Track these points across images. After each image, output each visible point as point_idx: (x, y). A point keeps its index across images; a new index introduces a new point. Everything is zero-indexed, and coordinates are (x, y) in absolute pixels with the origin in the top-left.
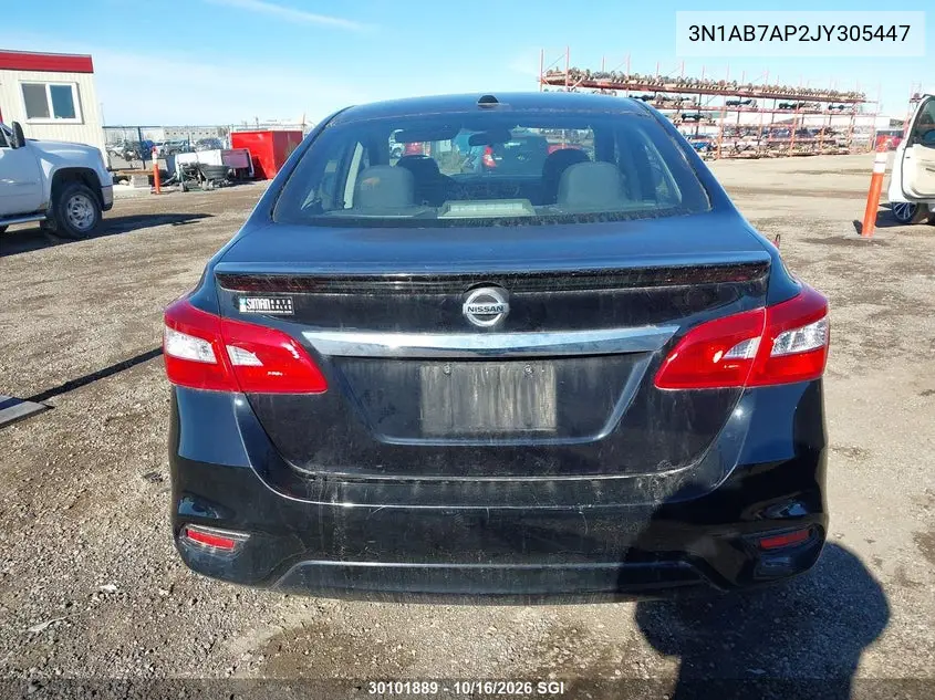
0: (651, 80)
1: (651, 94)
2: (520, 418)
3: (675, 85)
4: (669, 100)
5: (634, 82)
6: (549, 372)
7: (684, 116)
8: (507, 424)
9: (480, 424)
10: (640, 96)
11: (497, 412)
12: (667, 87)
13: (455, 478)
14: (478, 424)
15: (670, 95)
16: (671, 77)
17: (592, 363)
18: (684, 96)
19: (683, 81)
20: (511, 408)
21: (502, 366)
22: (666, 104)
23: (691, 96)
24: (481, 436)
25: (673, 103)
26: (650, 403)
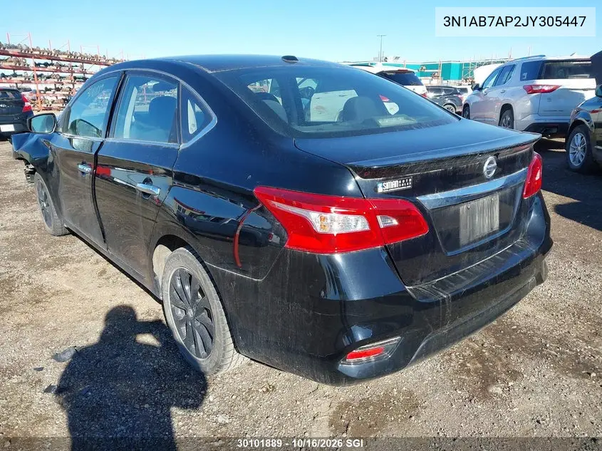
0: (49, 52)
1: (49, 62)
3: (66, 56)
4: (64, 66)
5: (38, 53)
6: (497, 198)
7: (75, 78)
10: (43, 63)
11: (483, 225)
12: (61, 57)
15: (63, 63)
16: (62, 50)
18: (74, 64)
19: (71, 55)
20: (487, 221)
21: (485, 199)
22: (63, 69)
23: (78, 64)
25: (67, 69)
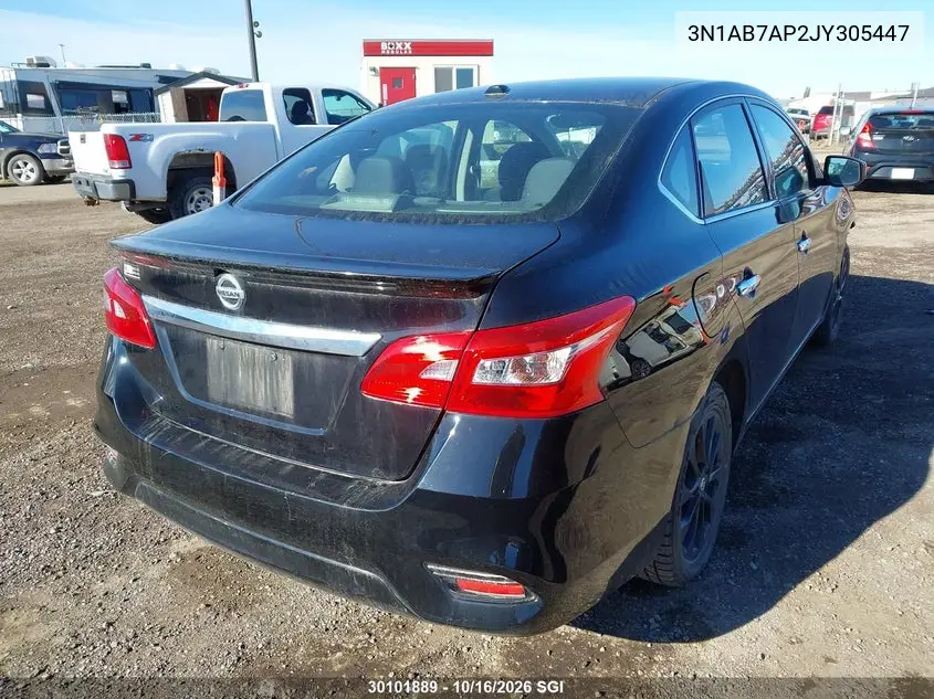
2: (270, 401)
6: (287, 360)
8: (261, 403)
9: (243, 400)
11: (254, 389)
13: (233, 444)
14: (241, 399)
17: (318, 359)
20: (263, 390)
21: (257, 348)
24: (246, 410)
26: (358, 407)
